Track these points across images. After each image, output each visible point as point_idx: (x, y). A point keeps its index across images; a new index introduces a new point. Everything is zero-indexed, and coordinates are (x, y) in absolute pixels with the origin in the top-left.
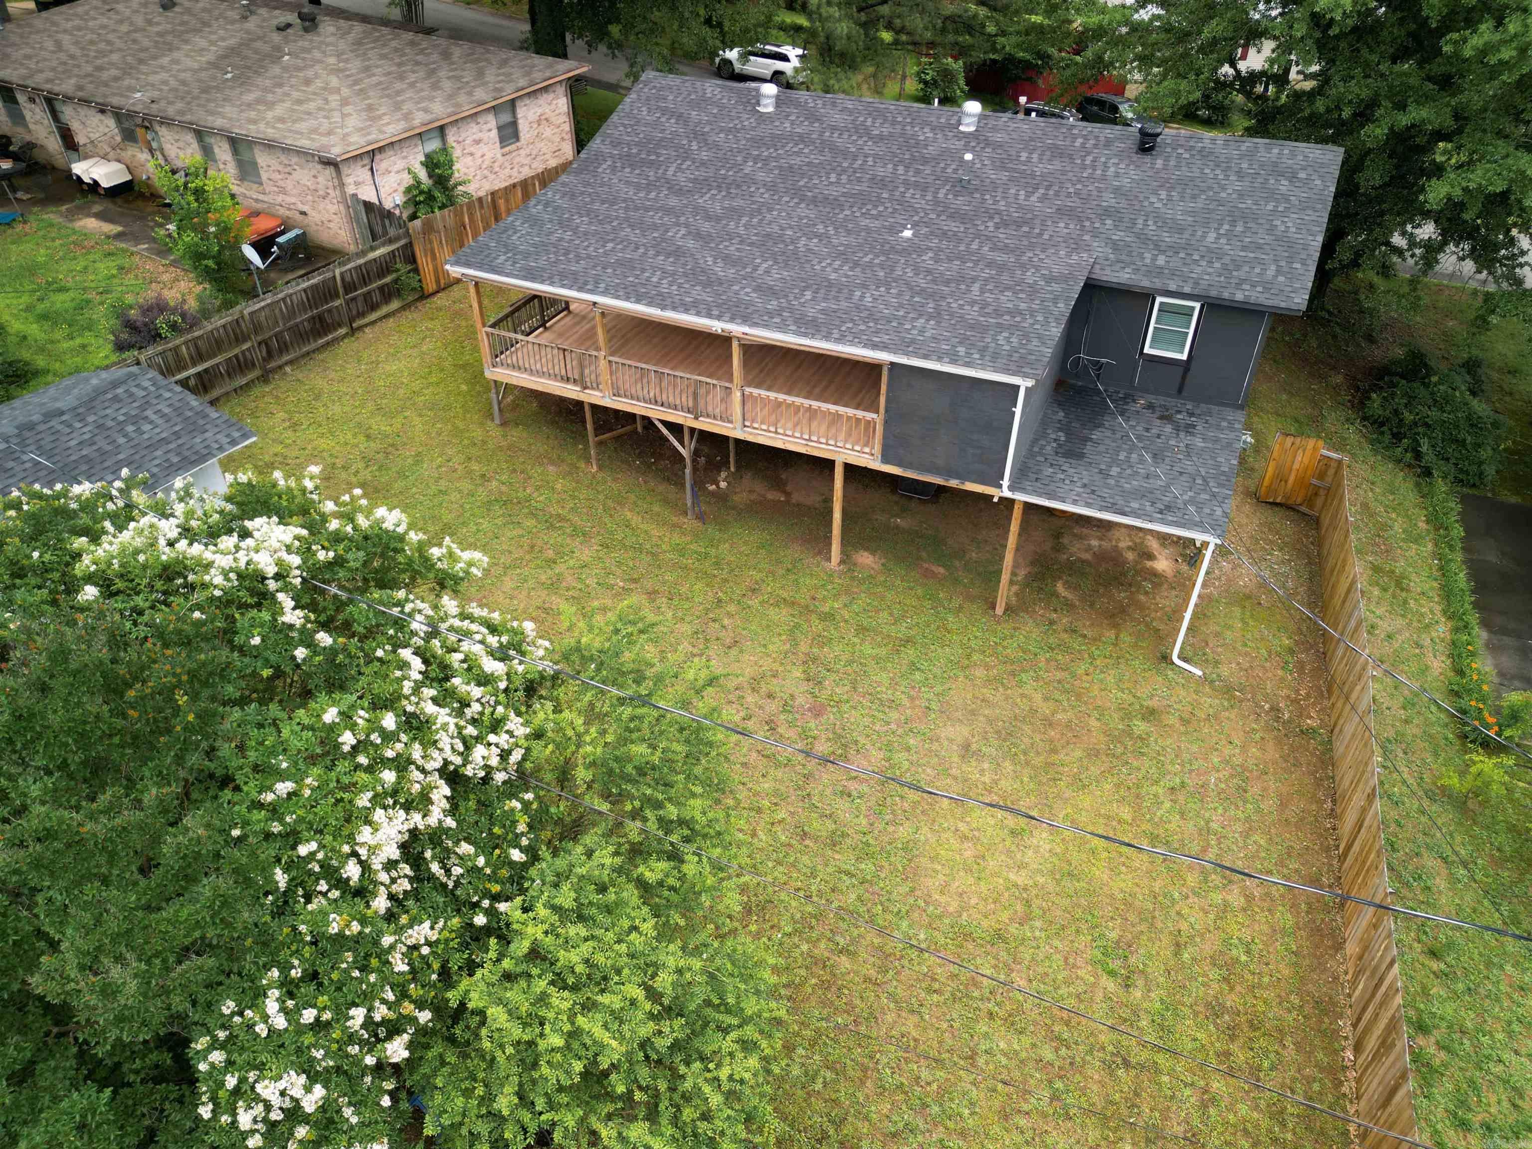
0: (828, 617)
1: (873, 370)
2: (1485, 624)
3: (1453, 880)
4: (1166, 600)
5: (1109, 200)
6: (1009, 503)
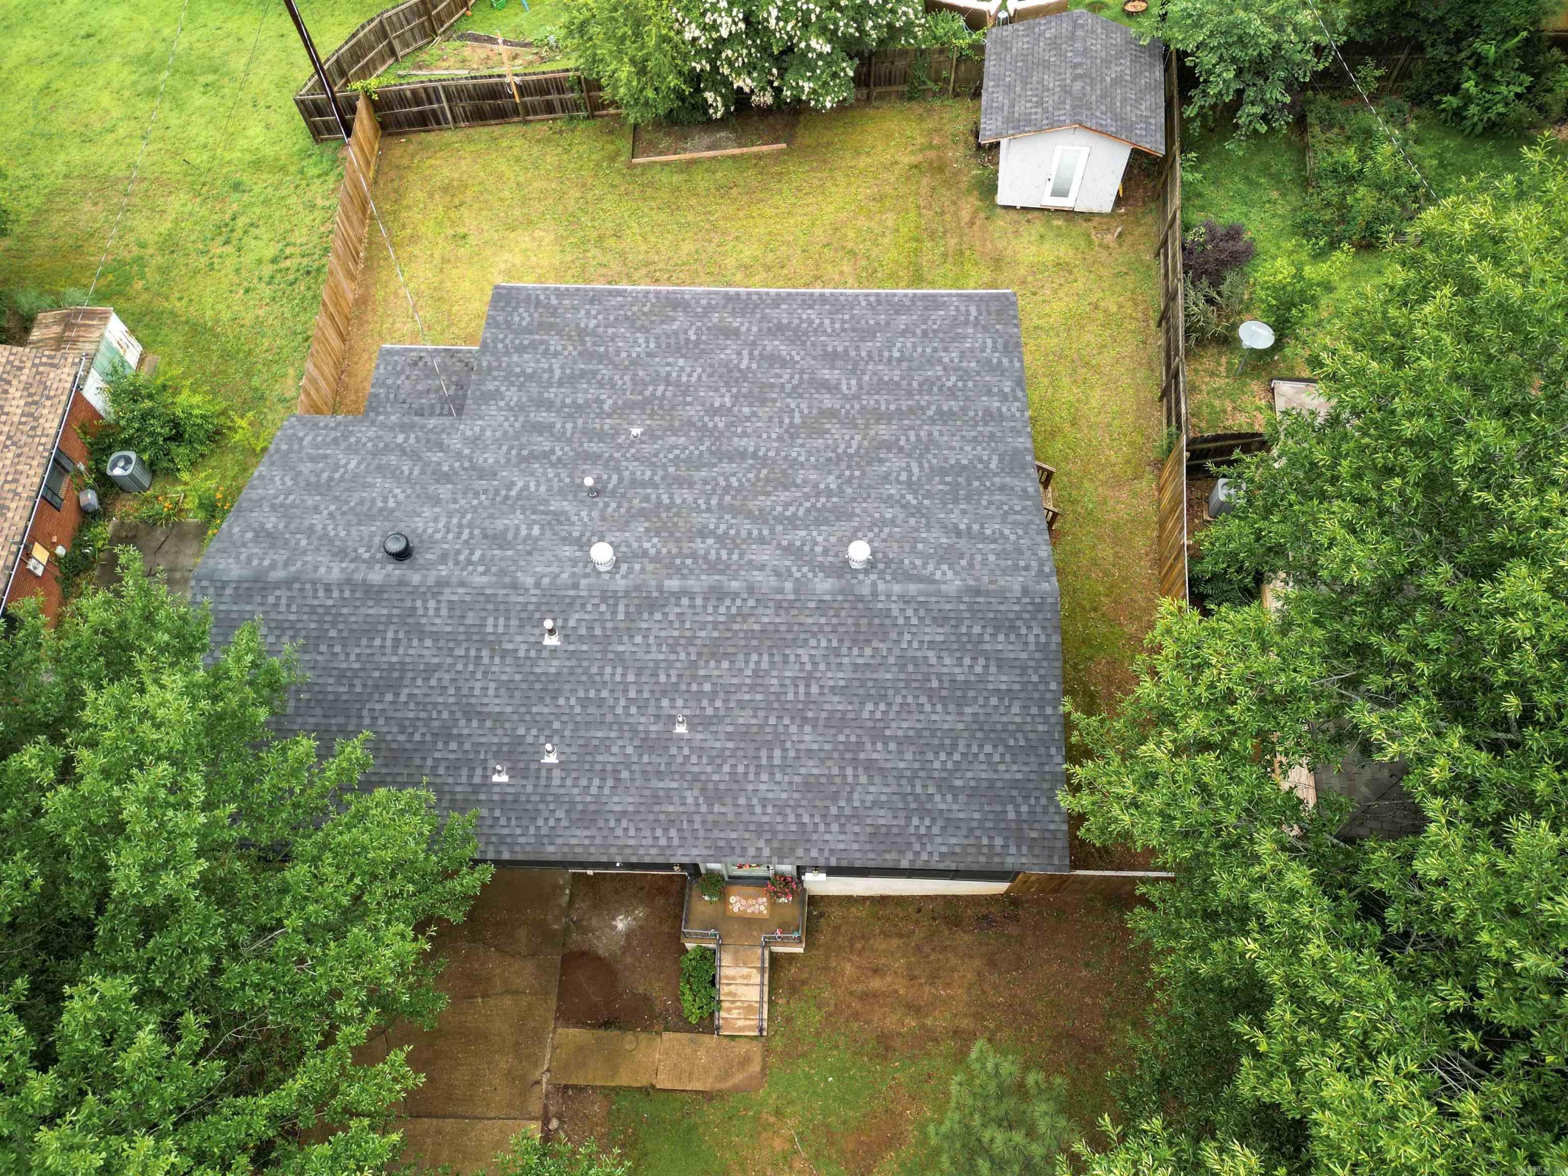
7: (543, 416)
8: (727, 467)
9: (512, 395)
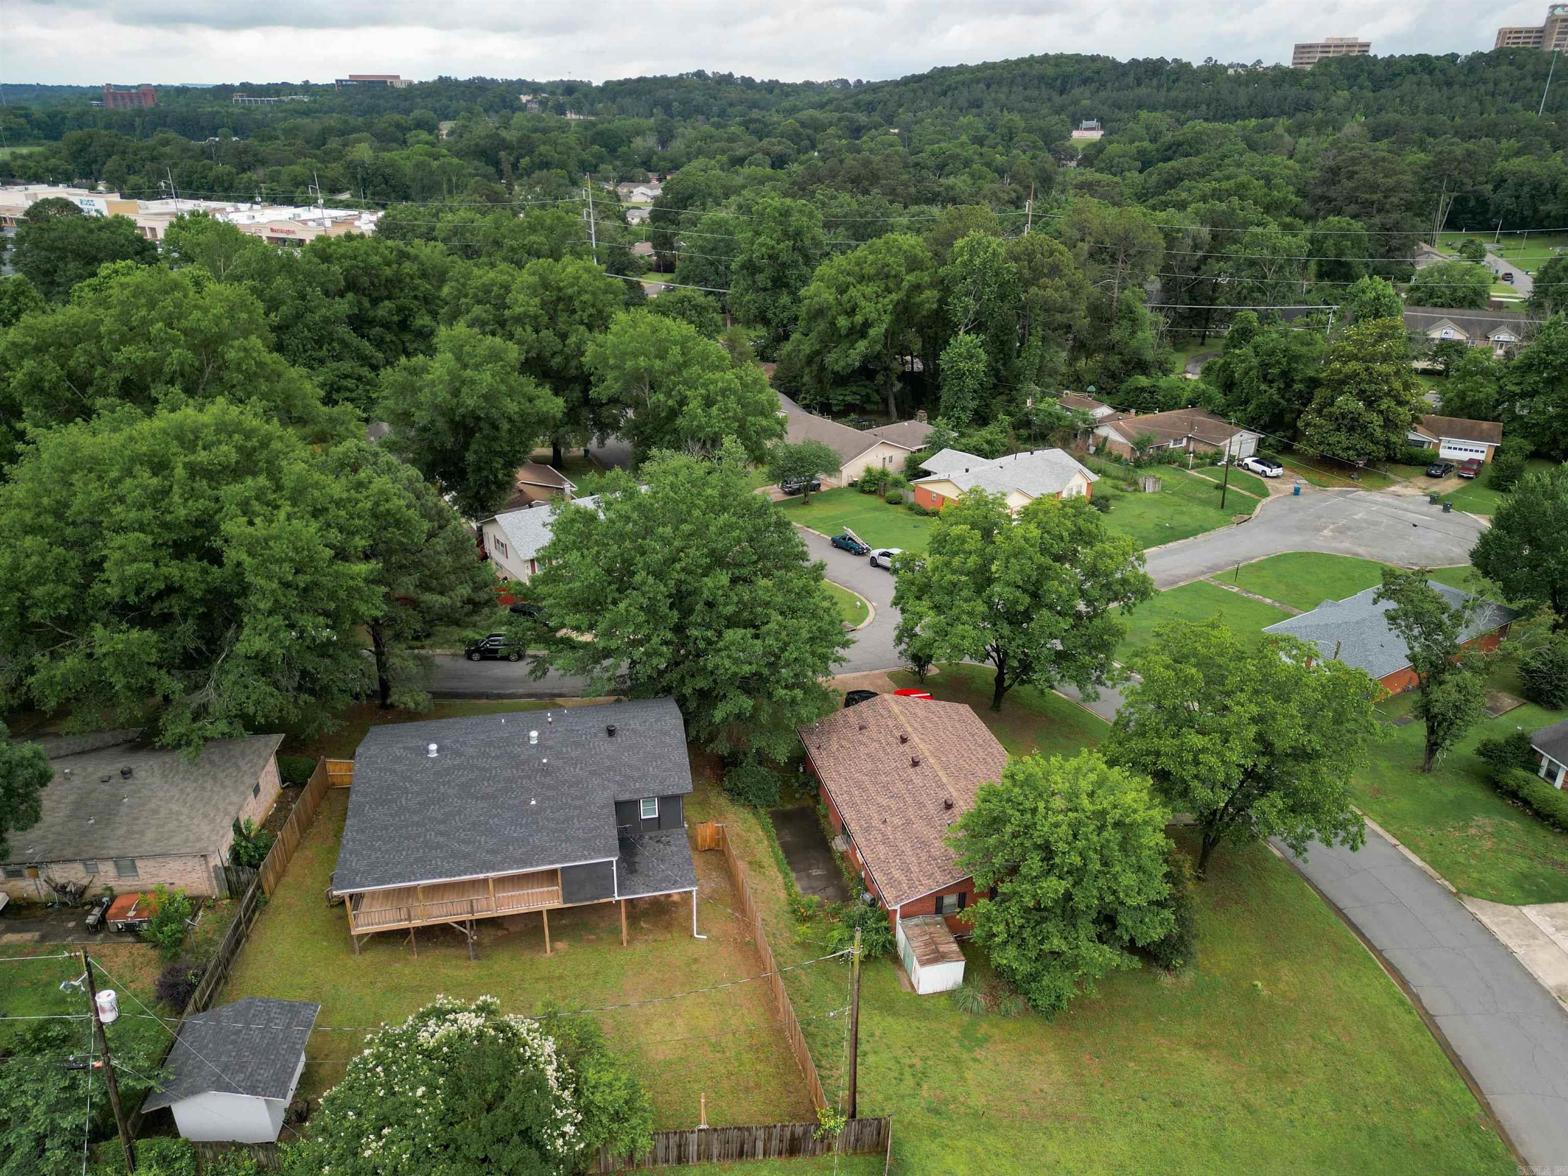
0: (560, 977)
1: (554, 871)
2: (793, 870)
3: (807, 974)
4: (682, 911)
5: (608, 763)
6: (618, 902)
7: (578, 803)
8: (490, 790)
9: (594, 809)
